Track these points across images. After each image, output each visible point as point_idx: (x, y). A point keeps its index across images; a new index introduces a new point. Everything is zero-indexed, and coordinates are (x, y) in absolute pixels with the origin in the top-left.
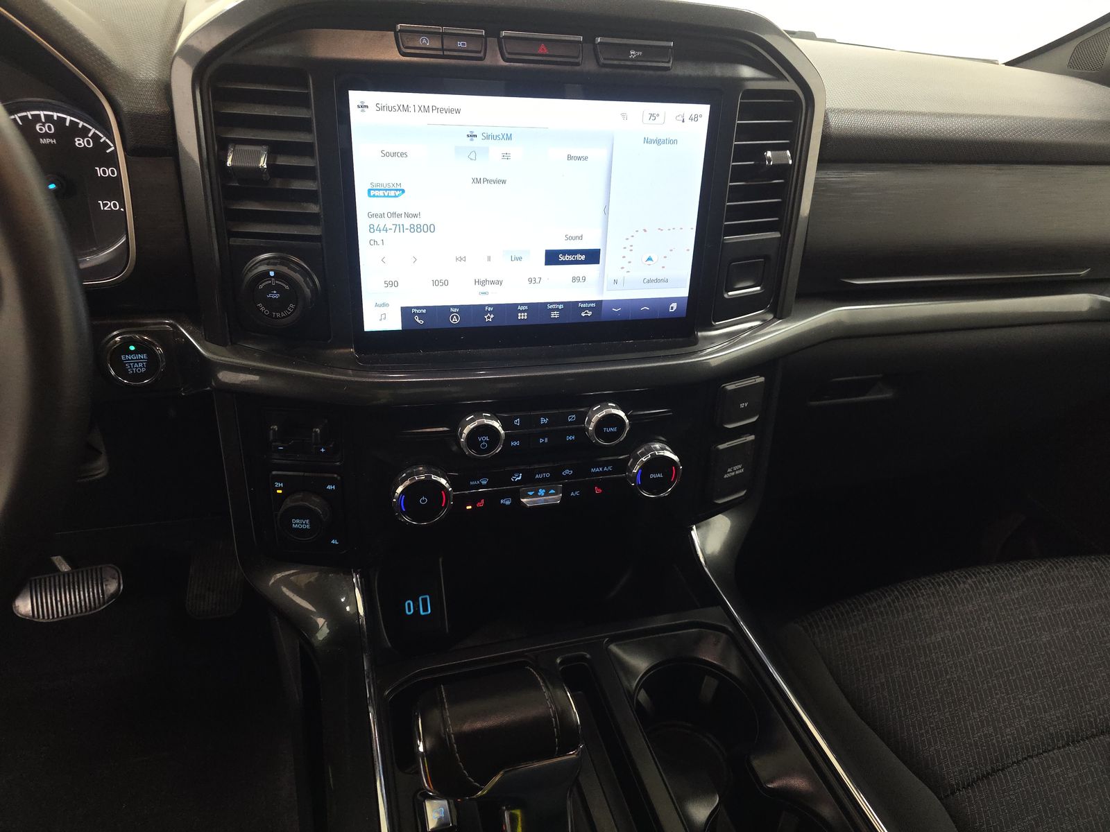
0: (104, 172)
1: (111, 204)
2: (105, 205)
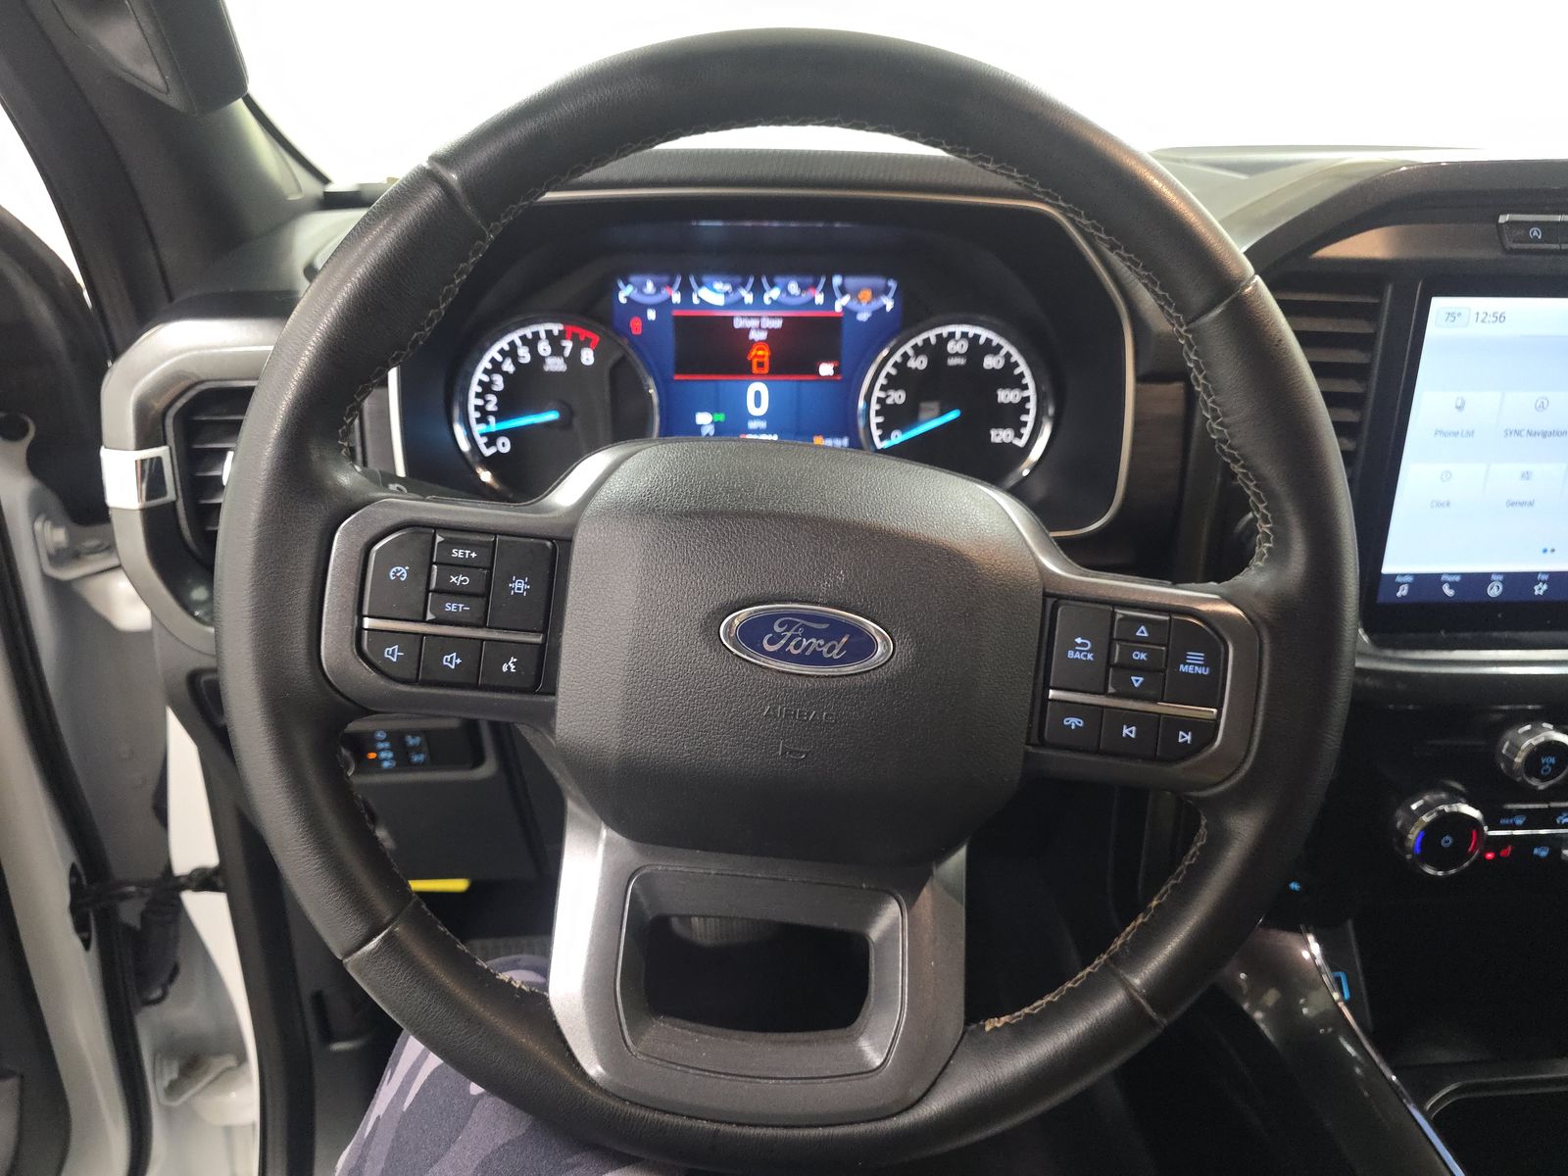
0: (1006, 396)
1: (1003, 434)
2: (997, 435)
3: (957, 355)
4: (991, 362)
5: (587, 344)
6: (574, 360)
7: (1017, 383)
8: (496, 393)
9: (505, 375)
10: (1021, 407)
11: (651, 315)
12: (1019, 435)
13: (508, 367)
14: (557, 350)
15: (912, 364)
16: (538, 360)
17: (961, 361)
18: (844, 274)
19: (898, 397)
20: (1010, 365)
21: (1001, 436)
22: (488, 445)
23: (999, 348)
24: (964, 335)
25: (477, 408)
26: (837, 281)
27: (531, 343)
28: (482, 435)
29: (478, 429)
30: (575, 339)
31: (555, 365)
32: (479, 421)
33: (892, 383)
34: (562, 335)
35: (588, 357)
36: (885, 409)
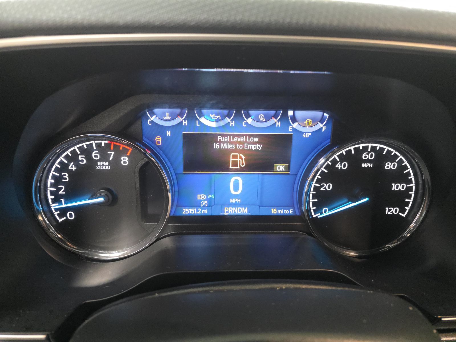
0: (397, 187)
1: (393, 210)
2: (389, 210)
3: (368, 161)
4: (389, 166)
5: (124, 152)
6: (116, 162)
7: (404, 179)
8: (64, 184)
9: (70, 172)
10: (406, 194)
11: (168, 133)
12: (403, 211)
13: (72, 167)
14: (104, 157)
15: (339, 166)
16: (92, 163)
17: (371, 165)
18: (294, 110)
19: (327, 187)
20: (401, 168)
21: (391, 211)
22: (60, 216)
23: (396, 156)
24: (373, 149)
25: (52, 193)
26: (290, 113)
27: (87, 152)
28: (56, 210)
29: (54, 206)
30: (116, 149)
31: (103, 166)
32: (54, 201)
33: (324, 178)
34: (108, 146)
35: (125, 160)
36: (319, 194)
